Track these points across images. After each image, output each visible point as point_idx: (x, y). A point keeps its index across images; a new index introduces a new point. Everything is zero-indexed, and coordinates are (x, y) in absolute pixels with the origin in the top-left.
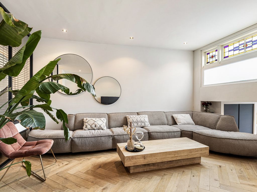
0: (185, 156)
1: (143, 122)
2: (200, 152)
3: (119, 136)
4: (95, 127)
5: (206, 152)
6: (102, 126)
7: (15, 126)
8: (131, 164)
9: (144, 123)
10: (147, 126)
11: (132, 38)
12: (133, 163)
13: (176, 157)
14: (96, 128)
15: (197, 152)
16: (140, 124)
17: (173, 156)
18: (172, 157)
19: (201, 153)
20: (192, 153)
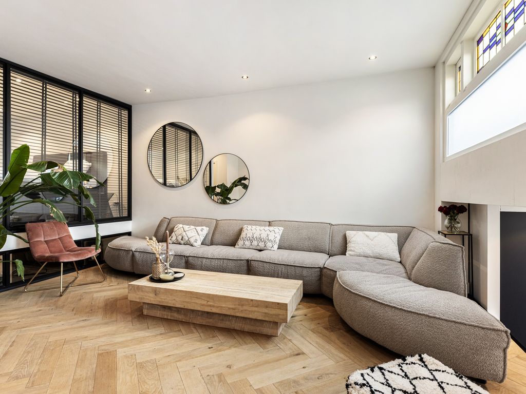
0: (229, 309)
1: (262, 240)
2: (266, 310)
3: (196, 259)
4: (182, 240)
5: (279, 315)
6: (192, 240)
7: (68, 229)
8: (136, 298)
9: (263, 243)
10: (270, 249)
11: (245, 77)
12: (139, 298)
13: (210, 306)
14: (182, 242)
15: (256, 309)
16: (255, 243)
17: (205, 303)
18: (203, 305)
19: (265, 313)
20: (245, 308)
